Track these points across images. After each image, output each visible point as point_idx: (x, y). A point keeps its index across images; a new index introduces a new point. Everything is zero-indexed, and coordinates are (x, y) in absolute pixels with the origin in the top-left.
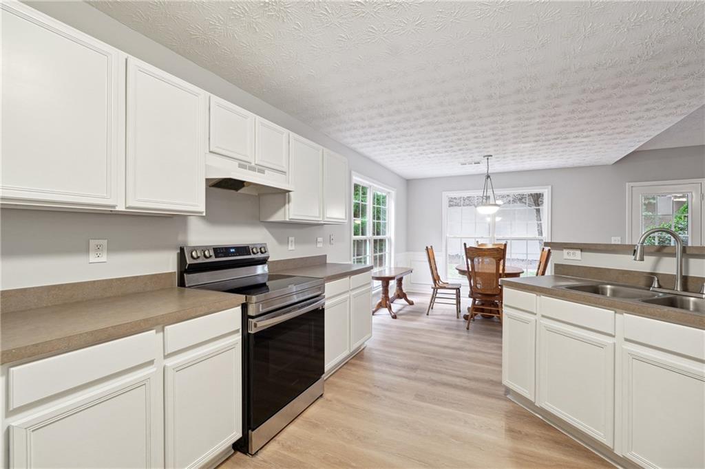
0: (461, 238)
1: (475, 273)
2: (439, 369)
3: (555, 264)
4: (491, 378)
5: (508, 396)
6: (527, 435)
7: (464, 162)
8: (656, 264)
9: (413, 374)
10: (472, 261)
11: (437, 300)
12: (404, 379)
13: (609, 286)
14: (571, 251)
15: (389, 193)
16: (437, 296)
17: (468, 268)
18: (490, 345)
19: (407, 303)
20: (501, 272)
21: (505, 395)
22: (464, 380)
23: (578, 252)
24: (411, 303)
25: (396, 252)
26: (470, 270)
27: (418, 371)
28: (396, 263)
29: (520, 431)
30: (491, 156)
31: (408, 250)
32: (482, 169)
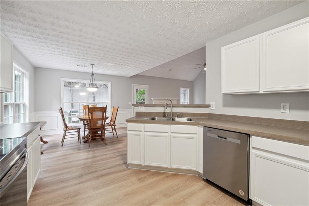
0: (79, 103)
1: (93, 119)
2: (93, 170)
3: (136, 112)
4: (117, 164)
5: (129, 168)
6: (144, 178)
7: (79, 65)
8: (172, 110)
9: (82, 180)
10: (92, 114)
11: (66, 137)
12: (80, 185)
13: (156, 118)
14: (142, 107)
15: (23, 73)
16: (66, 135)
17: (89, 117)
18: (105, 150)
19: (43, 143)
20: (104, 117)
21: (127, 168)
22: (108, 170)
23: (144, 107)
24: (46, 142)
25: (30, 112)
26: (90, 118)
27: (84, 177)
28: (30, 120)
29: (142, 178)
30: (94, 65)
31: (35, 111)
32: (89, 70)
